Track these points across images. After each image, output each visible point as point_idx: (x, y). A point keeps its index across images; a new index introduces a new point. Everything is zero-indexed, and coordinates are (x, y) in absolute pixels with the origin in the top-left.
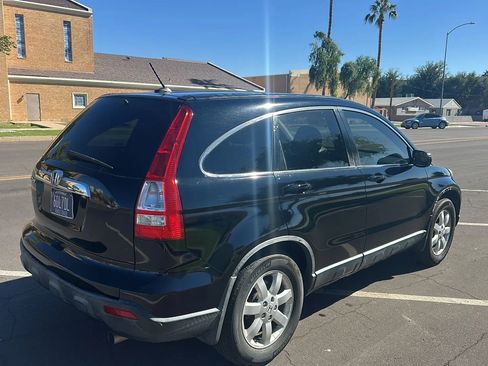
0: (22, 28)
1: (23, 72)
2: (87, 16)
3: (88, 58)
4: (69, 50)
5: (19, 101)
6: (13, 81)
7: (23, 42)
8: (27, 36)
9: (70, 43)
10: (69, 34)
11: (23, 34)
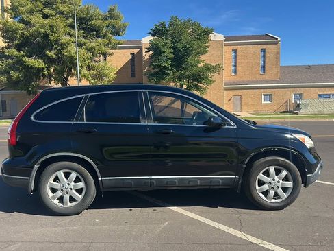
0: (236, 57)
1: (234, 83)
2: (277, 43)
3: (276, 70)
4: (264, 67)
5: (229, 101)
6: (226, 89)
7: (235, 66)
8: (238, 61)
9: (264, 62)
10: (264, 56)
11: (236, 60)
